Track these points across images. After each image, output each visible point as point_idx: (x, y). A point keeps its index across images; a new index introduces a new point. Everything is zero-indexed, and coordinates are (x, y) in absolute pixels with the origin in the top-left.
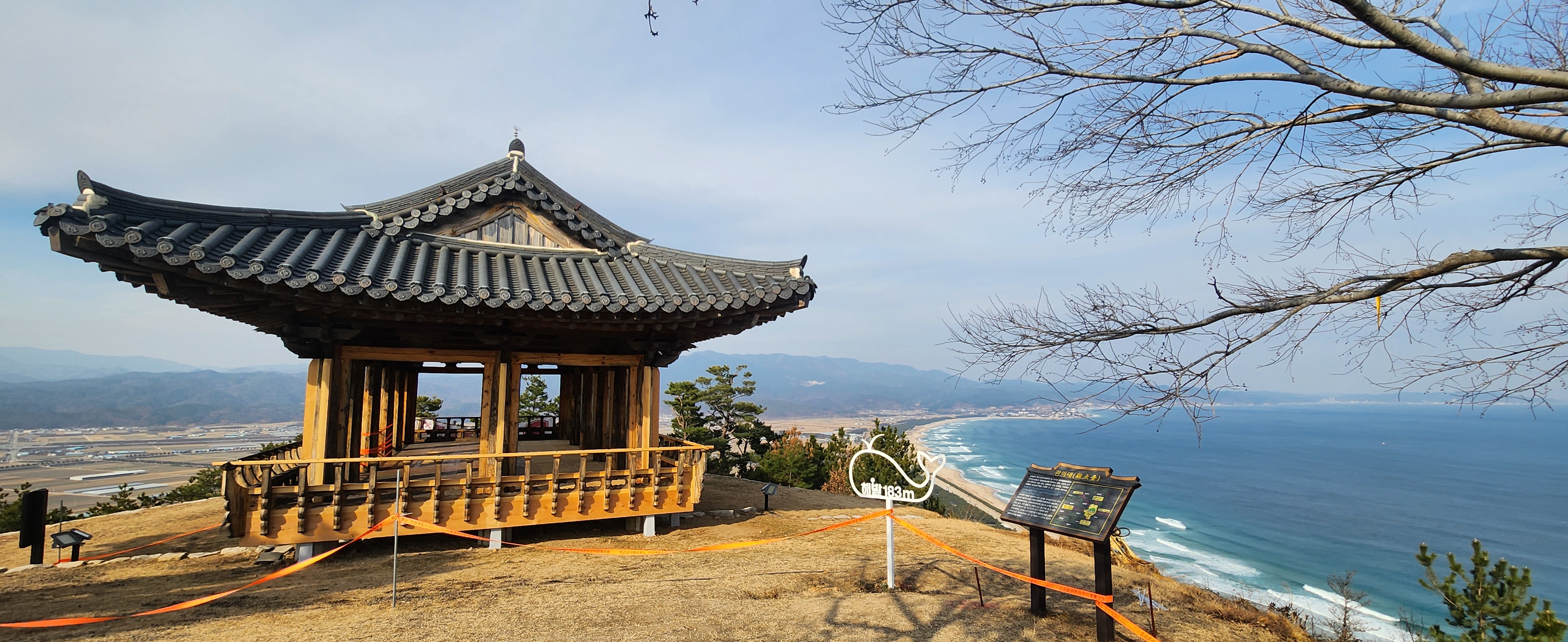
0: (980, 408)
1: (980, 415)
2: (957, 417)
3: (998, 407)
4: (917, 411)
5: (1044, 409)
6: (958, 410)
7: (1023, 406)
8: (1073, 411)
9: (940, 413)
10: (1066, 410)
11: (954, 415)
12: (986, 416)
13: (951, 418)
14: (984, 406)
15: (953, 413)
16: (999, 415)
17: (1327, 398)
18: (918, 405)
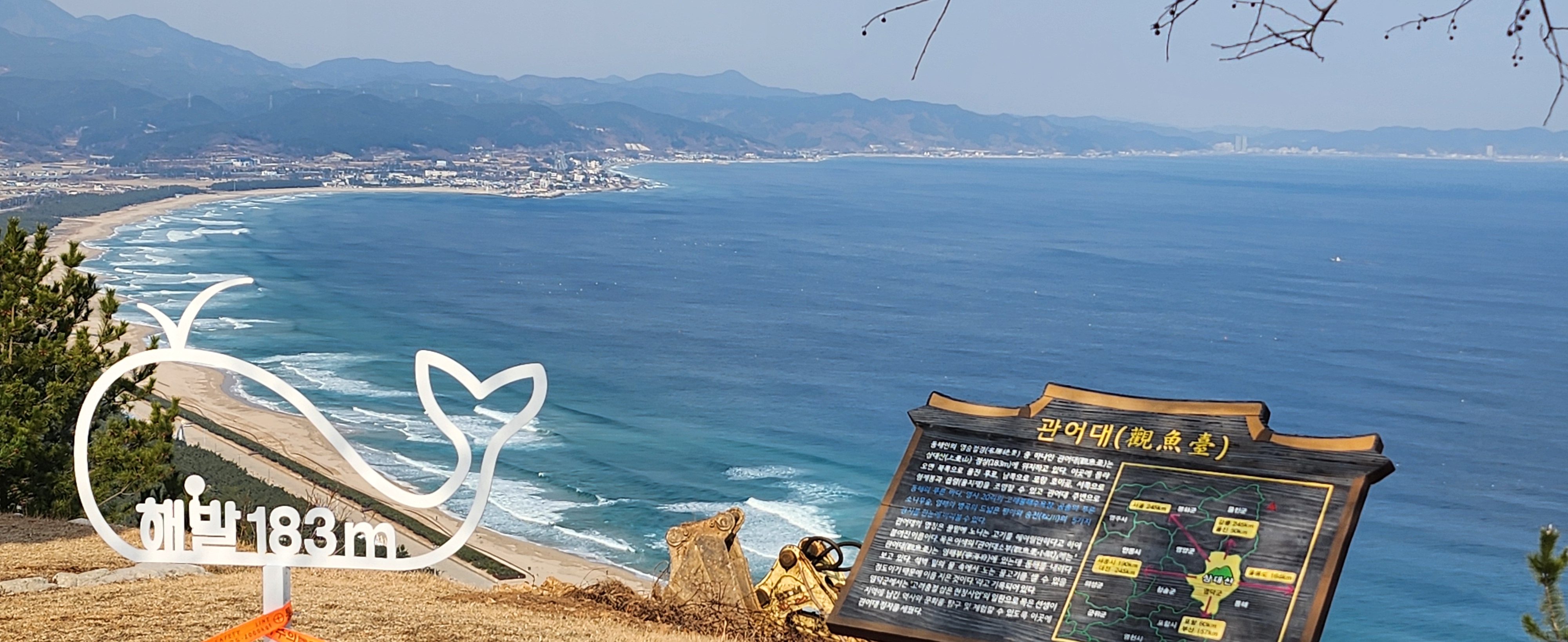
0: (297, 157)
1: (295, 182)
2: (216, 188)
3: (356, 155)
4: (71, 166)
5: (506, 162)
6: (221, 161)
7: (440, 152)
8: (594, 167)
9: (156, 172)
10: (571, 167)
11: (207, 182)
12: (318, 184)
13: (196, 191)
14: (311, 150)
15: (201, 174)
16: (359, 183)
17: (1231, 139)
18: (73, 142)
